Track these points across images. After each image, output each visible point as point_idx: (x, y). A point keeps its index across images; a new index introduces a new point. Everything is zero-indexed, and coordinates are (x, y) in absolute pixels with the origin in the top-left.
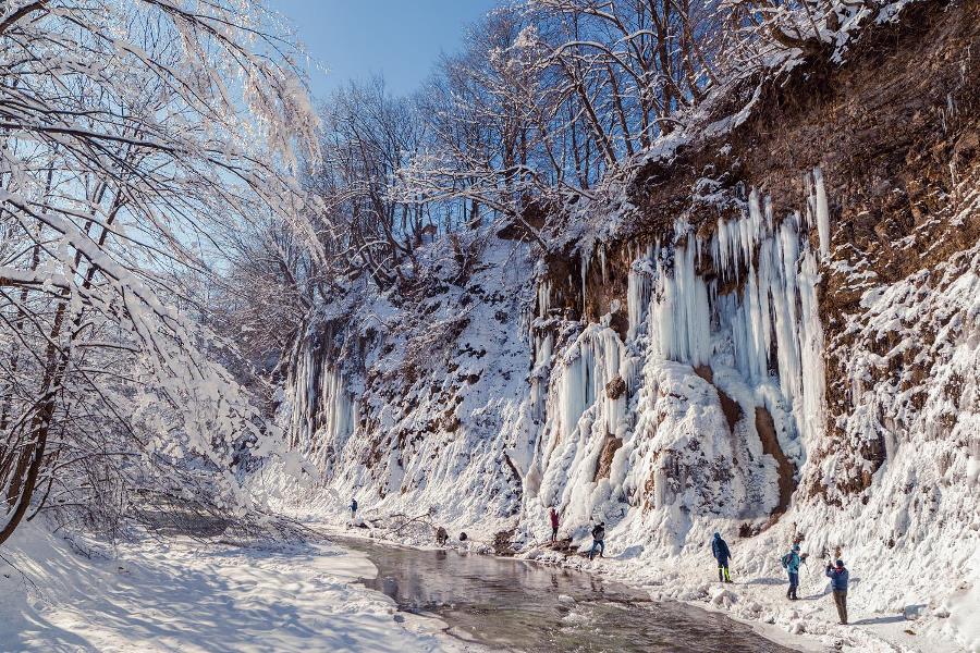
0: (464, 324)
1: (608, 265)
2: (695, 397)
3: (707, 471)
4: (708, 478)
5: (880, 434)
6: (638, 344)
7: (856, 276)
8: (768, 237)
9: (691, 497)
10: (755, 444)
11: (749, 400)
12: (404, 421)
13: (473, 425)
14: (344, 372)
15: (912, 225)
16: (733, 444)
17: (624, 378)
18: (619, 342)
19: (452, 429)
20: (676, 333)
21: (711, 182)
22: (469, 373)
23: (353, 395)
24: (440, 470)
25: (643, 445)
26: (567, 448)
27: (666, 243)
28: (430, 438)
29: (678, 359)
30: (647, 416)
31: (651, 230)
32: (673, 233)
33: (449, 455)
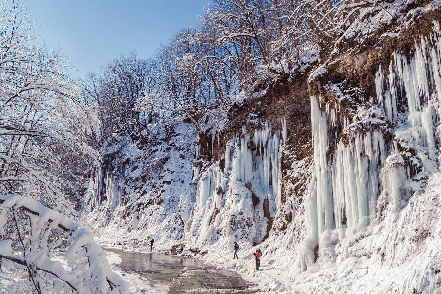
0: (166, 159)
1: (220, 141)
2: (244, 195)
3: (244, 223)
4: (245, 225)
5: (290, 211)
6: (228, 174)
7: (291, 156)
8: (271, 137)
9: (239, 232)
10: (261, 213)
11: (263, 197)
12: (140, 199)
13: (168, 202)
14: (116, 177)
15: (307, 141)
16: (254, 213)
17: (222, 187)
18: (221, 172)
19: (159, 203)
20: (240, 171)
21: (254, 115)
22: (168, 180)
23: (119, 187)
24: (153, 220)
25: (226, 212)
26: (201, 213)
27: (239, 136)
28: (150, 207)
29: (241, 181)
30: (228, 201)
31: (234, 130)
32: (241, 132)
33: (157, 214)
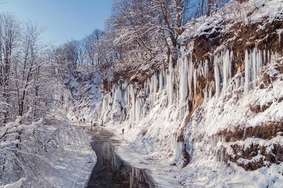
0: (90, 89)
3: (118, 116)
8: (127, 87)
11: (124, 107)
12: (80, 105)
13: (91, 107)
16: (121, 113)
17: (111, 103)
18: (111, 97)
19: (88, 107)
20: (117, 98)
21: (122, 77)
22: (91, 98)
23: (70, 99)
25: (112, 112)
27: (117, 84)
28: (85, 108)
29: (117, 101)
31: (115, 81)
33: (87, 112)
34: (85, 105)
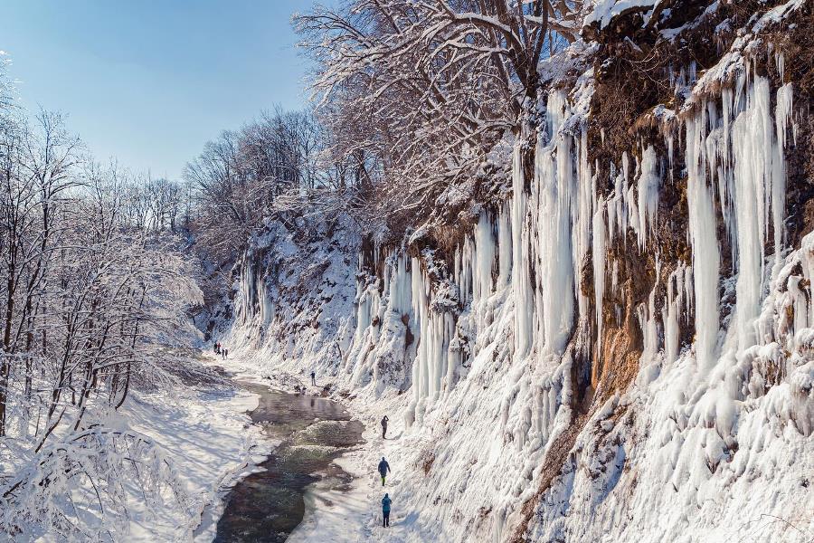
0: (326, 265)
2: (397, 332)
4: (393, 369)
6: (386, 300)
9: (387, 377)
12: (297, 318)
13: (325, 326)
14: (267, 283)
17: (379, 317)
18: (379, 297)
19: (316, 327)
20: (396, 300)
22: (327, 296)
23: (272, 298)
24: (309, 349)
28: (307, 329)
29: (397, 312)
33: (313, 343)
34: (310, 319)
